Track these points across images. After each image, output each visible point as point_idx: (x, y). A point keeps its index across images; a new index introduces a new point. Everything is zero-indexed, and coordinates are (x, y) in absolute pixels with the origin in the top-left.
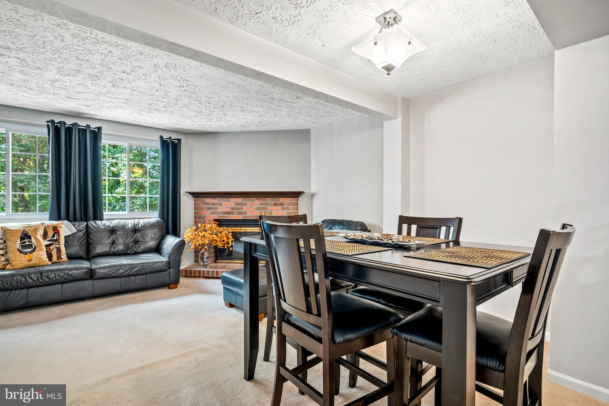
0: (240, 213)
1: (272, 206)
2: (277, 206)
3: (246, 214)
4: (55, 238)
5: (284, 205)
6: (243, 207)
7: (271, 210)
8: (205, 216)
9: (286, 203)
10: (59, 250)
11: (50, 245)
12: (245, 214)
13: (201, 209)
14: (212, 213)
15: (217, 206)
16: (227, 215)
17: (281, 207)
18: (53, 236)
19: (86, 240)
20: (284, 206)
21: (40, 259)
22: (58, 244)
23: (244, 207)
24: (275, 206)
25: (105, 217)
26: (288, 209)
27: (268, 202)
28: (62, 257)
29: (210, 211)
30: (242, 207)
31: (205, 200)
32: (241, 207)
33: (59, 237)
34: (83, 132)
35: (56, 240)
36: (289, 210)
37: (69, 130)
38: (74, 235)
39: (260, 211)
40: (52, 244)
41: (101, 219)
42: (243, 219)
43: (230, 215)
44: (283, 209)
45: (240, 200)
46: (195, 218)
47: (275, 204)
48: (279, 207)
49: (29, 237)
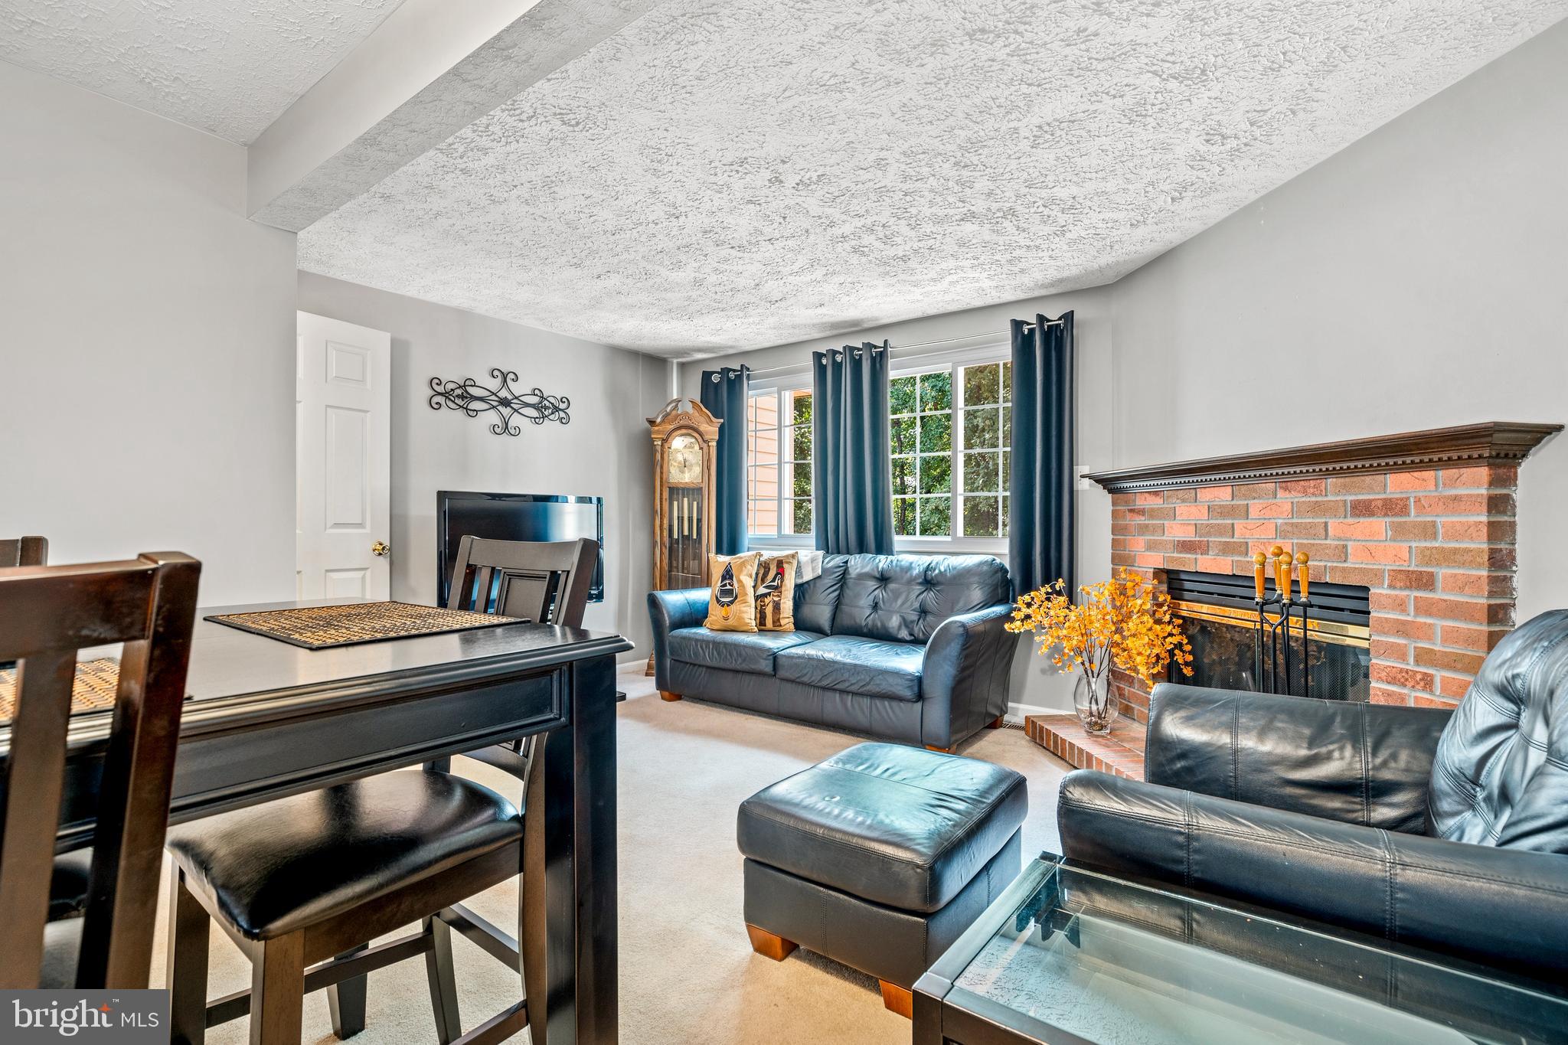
0: (1227, 549)
1: (1345, 517)
2: (1372, 514)
3: (1247, 554)
4: (775, 584)
5: (1404, 510)
6: (1235, 522)
7: (1340, 539)
8: (1135, 555)
9: (1418, 501)
10: (777, 607)
11: (765, 595)
12: (1240, 554)
13: (1125, 530)
14: (1150, 547)
15: (1160, 519)
16: (1187, 553)
17: (1388, 519)
18: (774, 579)
19: (837, 593)
20: (1408, 515)
21: (740, 618)
22: (779, 596)
23: (1239, 524)
24: (1362, 520)
25: (896, 547)
26: (1429, 531)
27: (1330, 498)
28: (783, 622)
29: (1146, 538)
30: (1233, 524)
31: (1135, 501)
32: (1230, 522)
33: (782, 582)
34: (858, 360)
35: (776, 588)
36: (1434, 536)
38: (817, 581)
39: (1296, 541)
40: (769, 594)
41: (890, 552)
42: (1234, 575)
43: (1196, 553)
44: (1400, 532)
45: (1221, 495)
46: (1114, 559)
47: (1362, 509)
48: (1380, 525)
49: (731, 578)
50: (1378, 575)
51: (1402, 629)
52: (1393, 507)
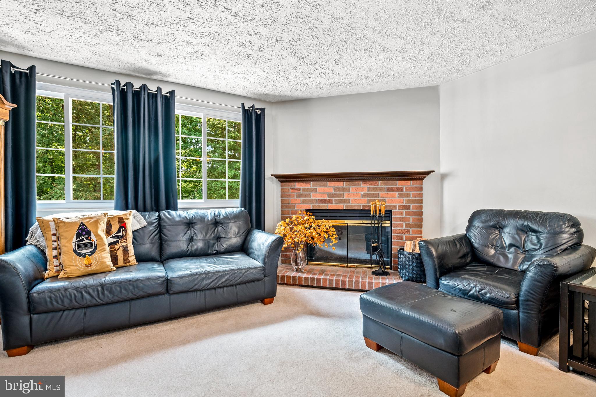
0: (340, 202)
1: (385, 192)
2: (393, 191)
3: (349, 203)
4: (121, 234)
5: (402, 190)
6: (345, 193)
7: (383, 198)
8: (295, 205)
9: (406, 188)
10: (126, 250)
11: (115, 243)
12: (347, 203)
13: (289, 196)
14: (303, 202)
15: (309, 192)
16: (323, 203)
17: (398, 192)
18: (119, 231)
19: (158, 235)
20: (403, 191)
21: (103, 263)
22: (125, 242)
23: (346, 194)
24: (390, 192)
25: (179, 206)
26: (408, 195)
27: (380, 186)
28: (130, 259)
29: (301, 199)
30: (344, 194)
31: (294, 185)
32: (343, 193)
33: (126, 232)
34: (153, 97)
35: (122, 237)
36: (410, 197)
37: (137, 95)
38: (144, 229)
39: (368, 198)
40: (118, 242)
41: (175, 209)
42: (344, 210)
43: (327, 203)
44: (401, 196)
45: (340, 185)
46: (282, 207)
47: (390, 190)
48: (396, 194)
49: (88, 233)
50: (395, 207)
51: (402, 220)
52: (399, 189)
